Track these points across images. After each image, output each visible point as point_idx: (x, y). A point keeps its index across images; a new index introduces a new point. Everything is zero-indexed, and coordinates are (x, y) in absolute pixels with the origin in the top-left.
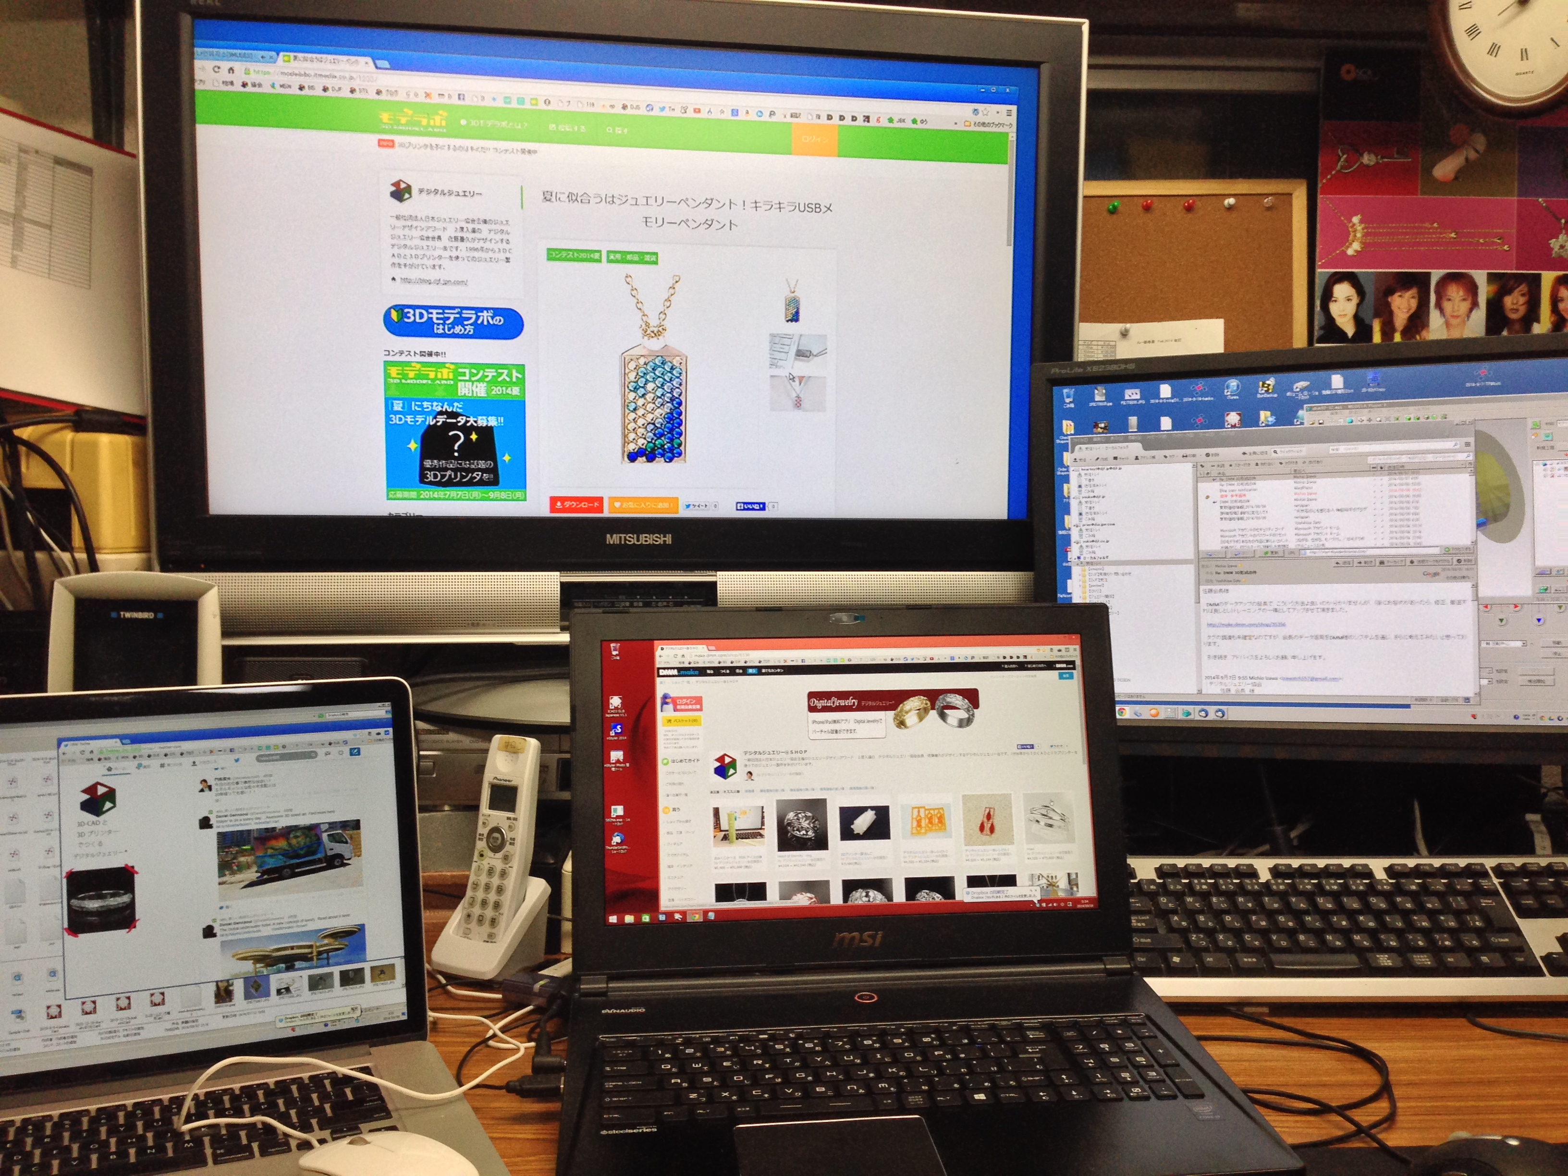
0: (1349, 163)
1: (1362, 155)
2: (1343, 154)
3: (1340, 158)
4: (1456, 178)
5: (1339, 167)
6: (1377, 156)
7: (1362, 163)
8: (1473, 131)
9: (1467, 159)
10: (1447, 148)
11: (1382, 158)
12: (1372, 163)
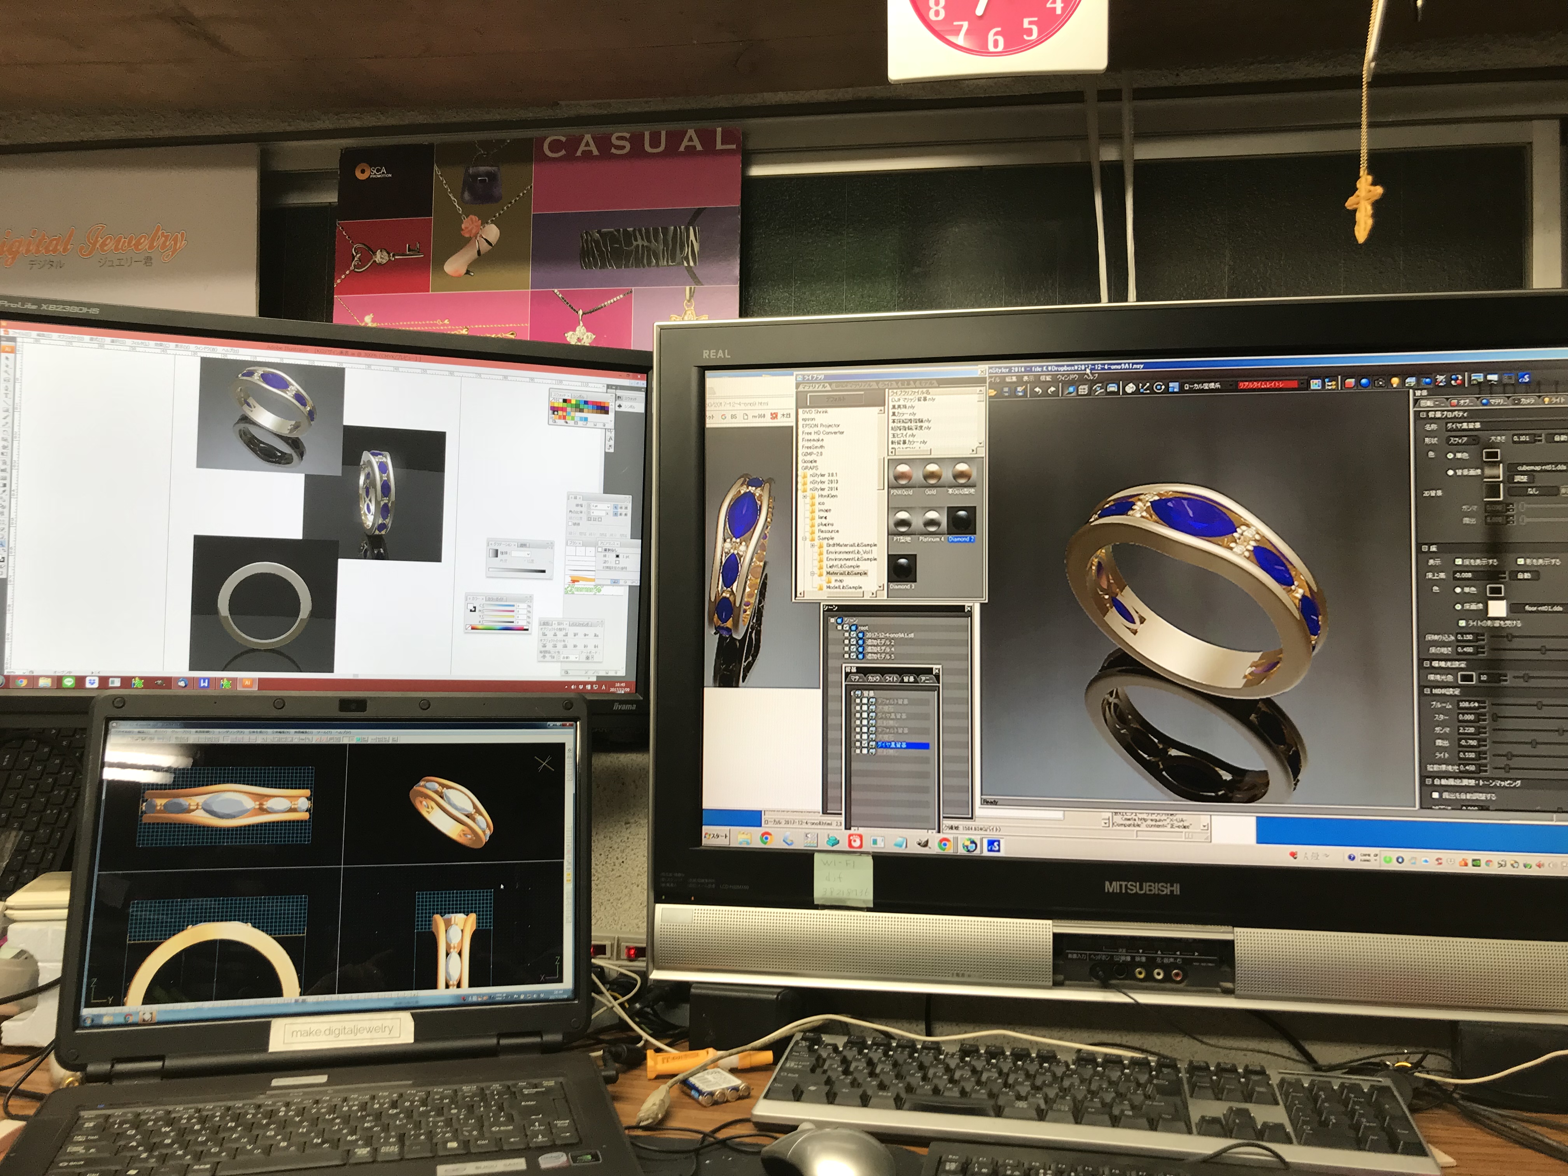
0: (363, 261)
1: (374, 253)
2: (357, 254)
3: (354, 257)
4: (468, 272)
5: (352, 268)
6: (389, 254)
7: (375, 261)
8: (484, 222)
9: (479, 252)
10: (459, 243)
11: (394, 256)
12: (384, 261)
